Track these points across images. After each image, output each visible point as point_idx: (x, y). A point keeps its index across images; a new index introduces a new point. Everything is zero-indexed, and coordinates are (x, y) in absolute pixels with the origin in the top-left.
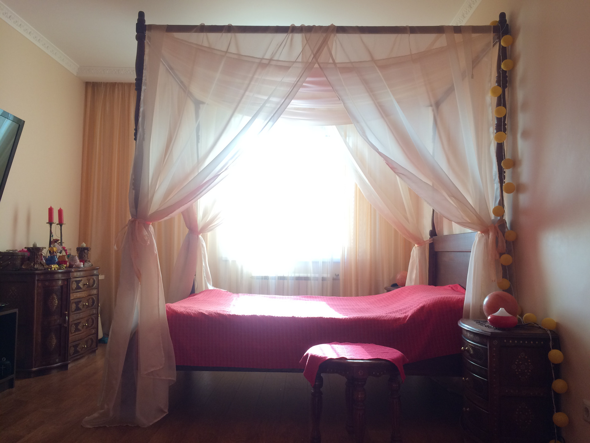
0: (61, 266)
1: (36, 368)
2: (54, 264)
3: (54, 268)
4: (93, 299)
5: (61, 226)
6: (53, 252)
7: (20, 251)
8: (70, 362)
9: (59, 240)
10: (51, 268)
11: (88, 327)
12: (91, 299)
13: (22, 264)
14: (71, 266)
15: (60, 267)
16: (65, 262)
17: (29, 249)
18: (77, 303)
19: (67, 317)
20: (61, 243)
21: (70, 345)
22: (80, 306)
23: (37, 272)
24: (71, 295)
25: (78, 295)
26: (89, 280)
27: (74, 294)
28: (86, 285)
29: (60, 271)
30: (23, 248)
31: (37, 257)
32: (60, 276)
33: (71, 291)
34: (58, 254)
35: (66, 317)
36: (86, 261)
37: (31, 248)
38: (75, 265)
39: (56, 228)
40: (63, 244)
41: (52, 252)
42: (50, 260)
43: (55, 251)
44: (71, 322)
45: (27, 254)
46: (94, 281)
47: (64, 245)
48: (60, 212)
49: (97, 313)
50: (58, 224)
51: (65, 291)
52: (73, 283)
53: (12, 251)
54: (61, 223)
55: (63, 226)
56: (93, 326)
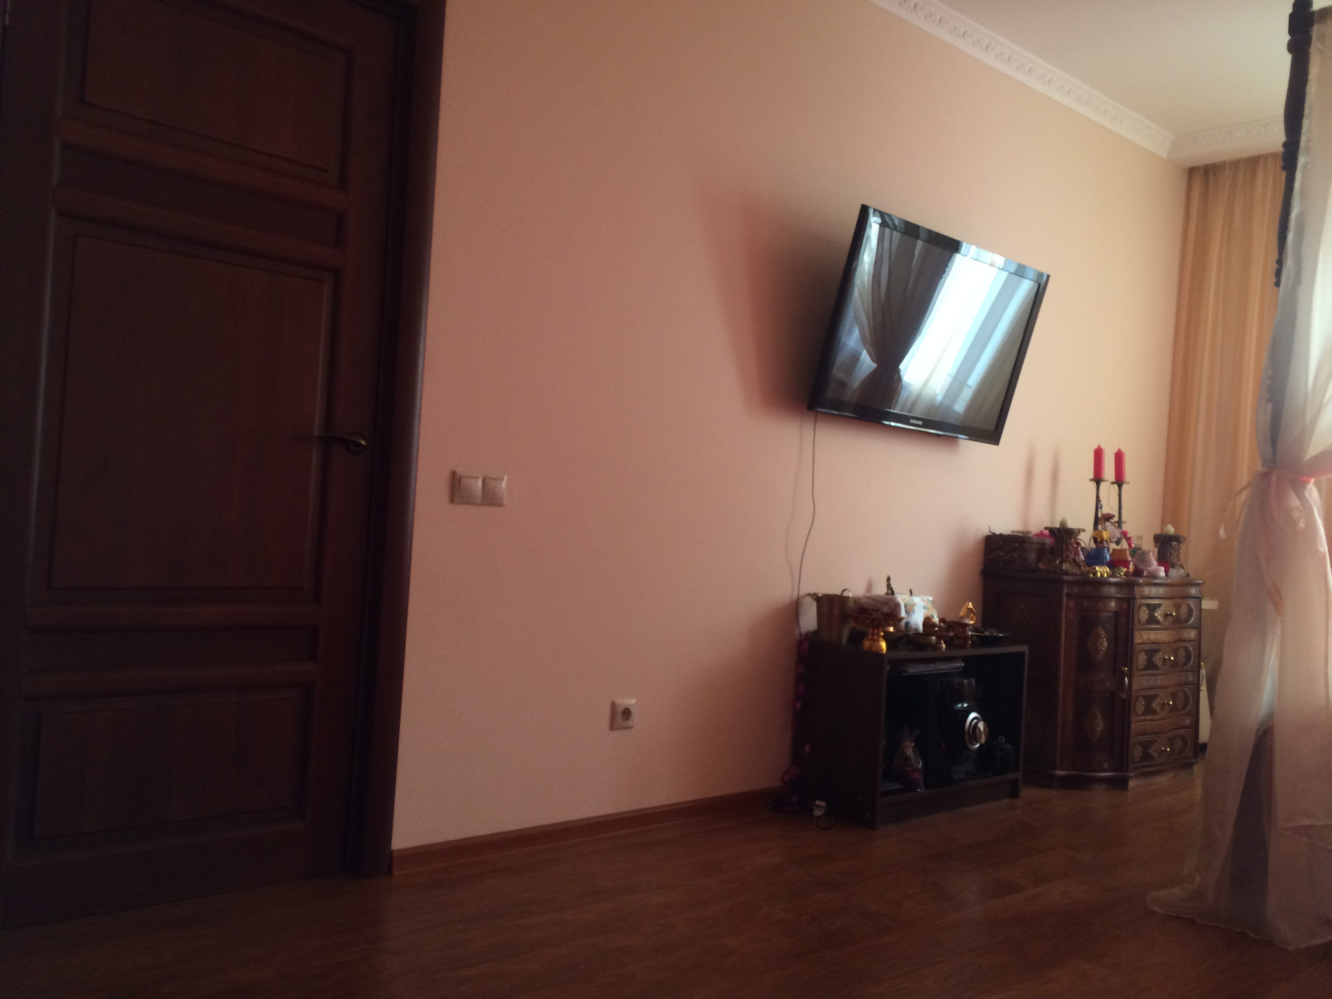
0: (1115, 570)
1: (1062, 770)
2: (1101, 564)
3: (1100, 572)
4: (1187, 650)
5: (1120, 487)
6: (1102, 540)
7: (1037, 535)
8: (1132, 774)
9: (1114, 516)
10: (1095, 574)
11: (1174, 708)
12: (1182, 650)
13: (1039, 559)
14: (1138, 573)
15: (1114, 572)
16: (1126, 564)
17: (1052, 530)
18: (1151, 653)
19: (1126, 679)
20: (1120, 523)
21: (1132, 740)
22: (1157, 659)
23: (1066, 578)
24: (1137, 634)
25: (1153, 636)
26: (1178, 608)
27: (1142, 632)
28: (1170, 618)
29: (1112, 580)
30: (1043, 529)
31: (1068, 549)
32: (1113, 590)
33: (1137, 626)
34: (1113, 546)
35: (1124, 679)
36: (1173, 566)
37: (1056, 531)
38: (1147, 570)
39: (1109, 491)
40: (1123, 525)
41: (1099, 540)
42: (1095, 557)
43: (1105, 539)
44: (1137, 690)
45: (1049, 541)
46: (1190, 611)
47: (1125, 527)
48: (1119, 457)
49: (1196, 682)
50: (1113, 483)
51: (1124, 624)
52: (1142, 608)
53: (1021, 532)
54: (1119, 482)
55: (1124, 487)
56: (1188, 709)
